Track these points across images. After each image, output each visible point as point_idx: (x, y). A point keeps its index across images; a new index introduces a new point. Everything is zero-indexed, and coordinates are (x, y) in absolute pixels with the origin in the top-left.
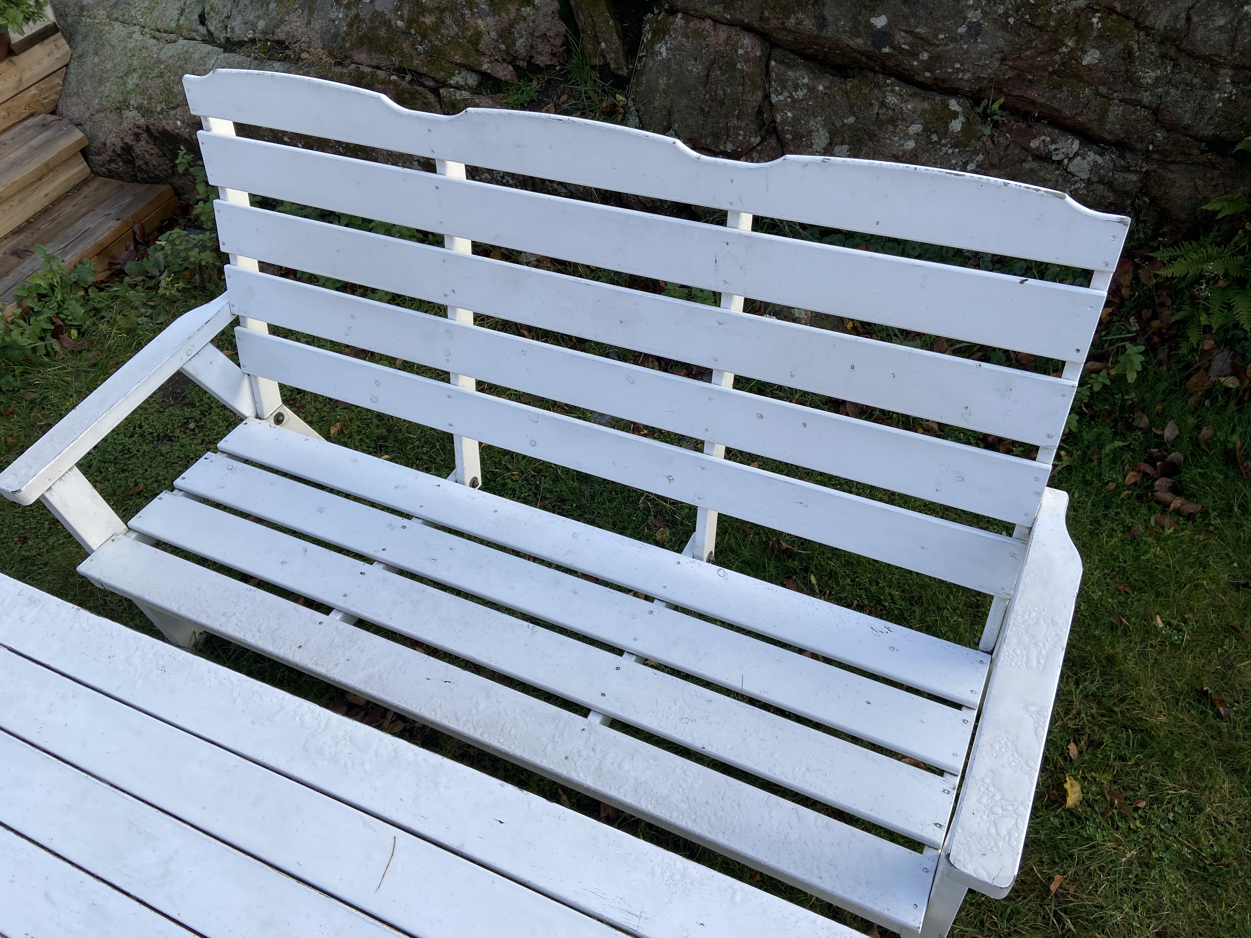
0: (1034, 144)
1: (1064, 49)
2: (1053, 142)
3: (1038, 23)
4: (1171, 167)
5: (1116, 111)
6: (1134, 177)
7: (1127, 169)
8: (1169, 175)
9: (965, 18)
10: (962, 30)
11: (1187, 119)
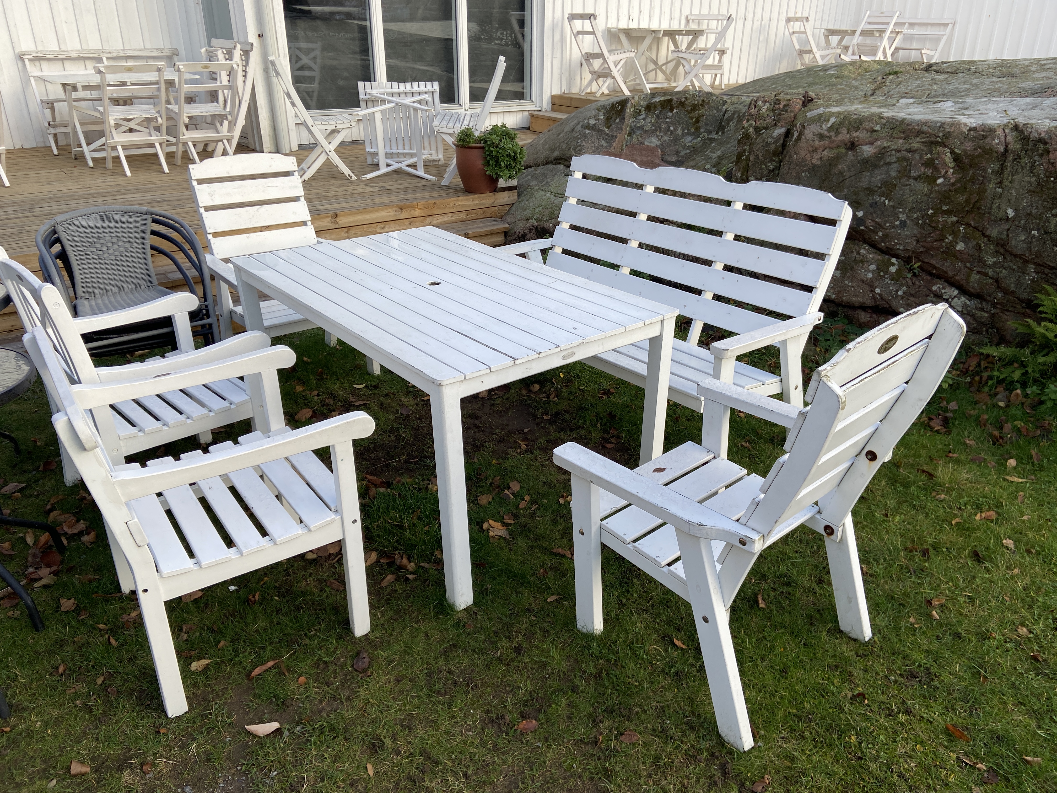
0: (934, 288)
1: (947, 240)
2: (944, 288)
3: (933, 225)
4: (1006, 312)
5: (975, 277)
6: (986, 315)
7: (982, 310)
8: (1005, 317)
9: (898, 217)
10: (897, 223)
11: (1012, 287)
